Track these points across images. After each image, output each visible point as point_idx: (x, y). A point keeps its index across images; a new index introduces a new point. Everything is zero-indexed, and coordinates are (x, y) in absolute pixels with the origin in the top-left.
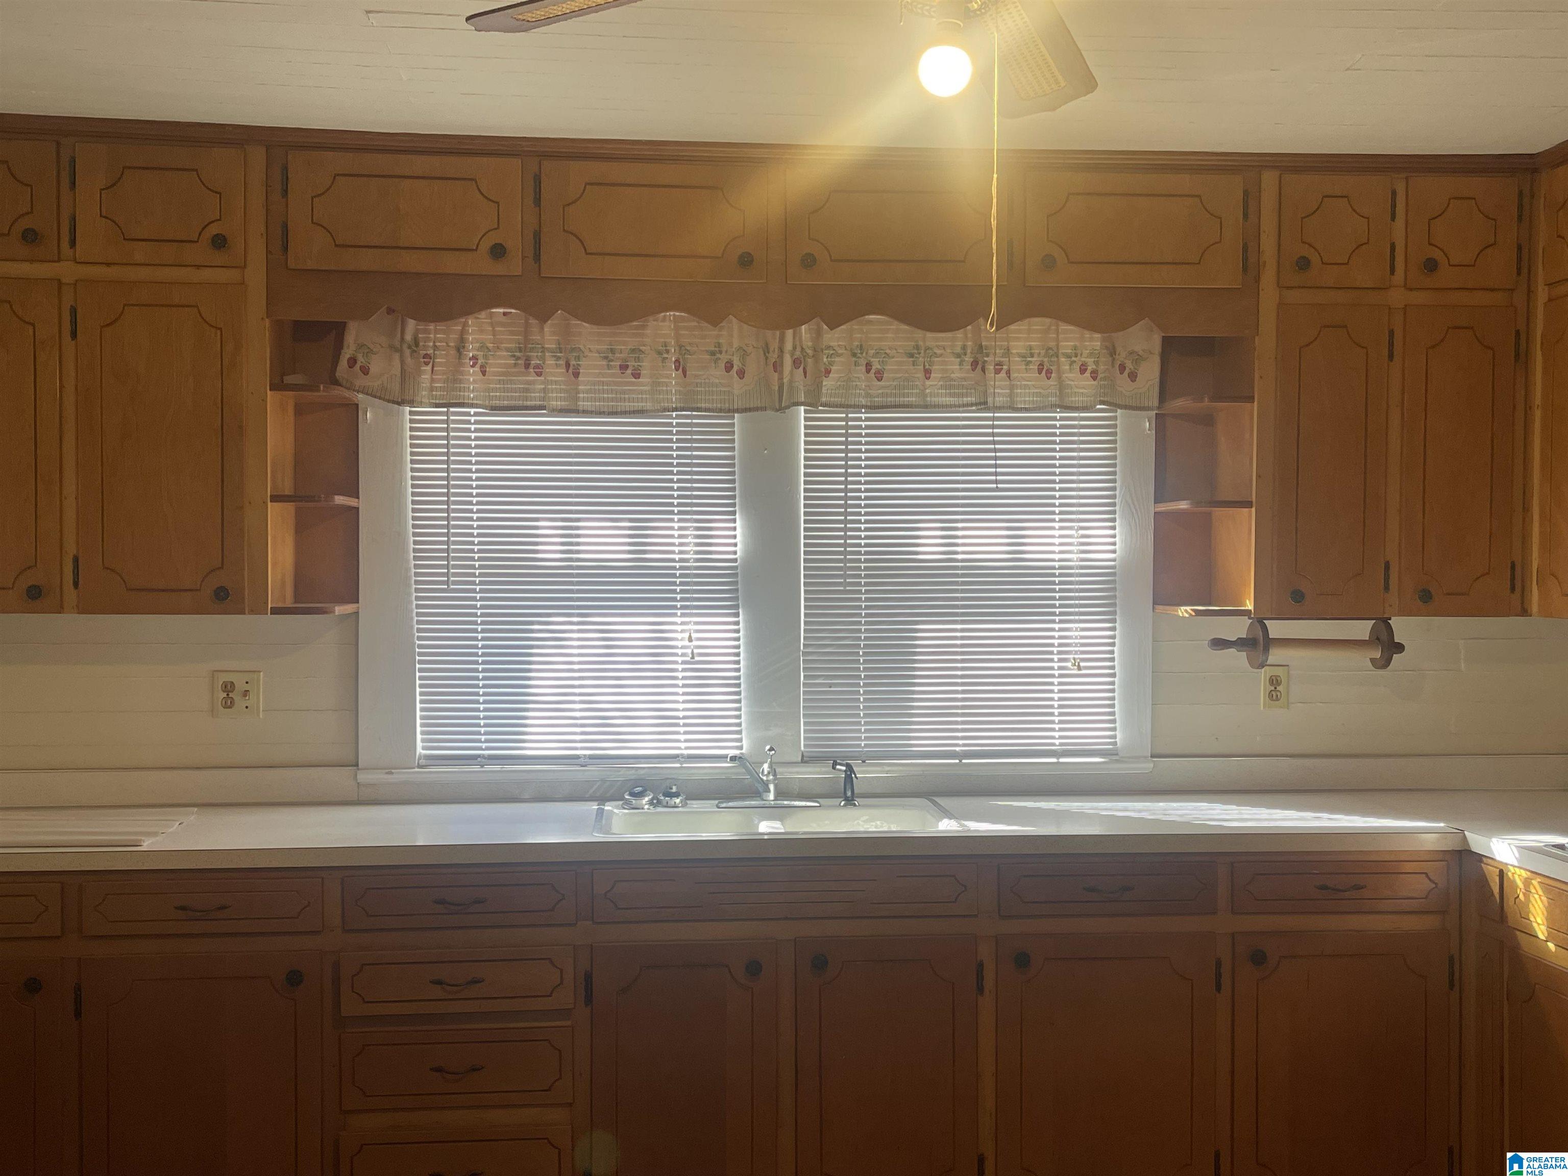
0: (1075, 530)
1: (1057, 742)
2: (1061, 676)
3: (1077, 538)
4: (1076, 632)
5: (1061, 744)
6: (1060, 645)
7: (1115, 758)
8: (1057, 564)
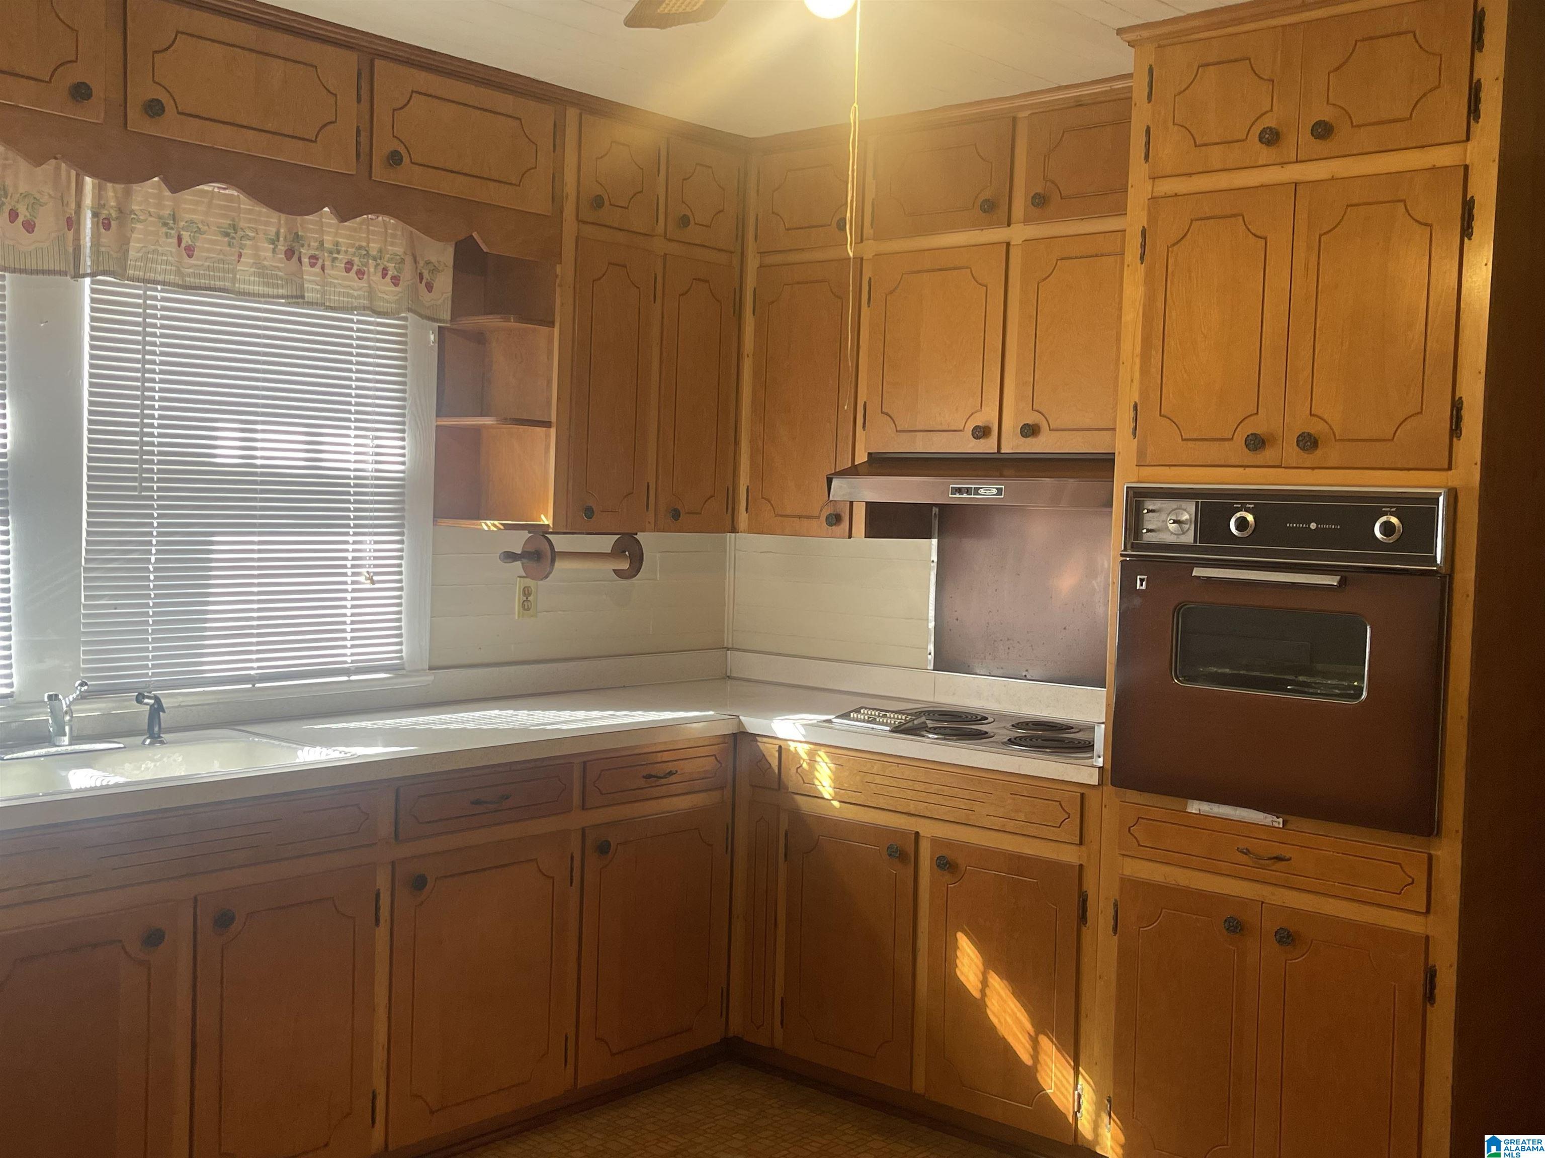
0: (370, 439)
1: (349, 659)
2: (354, 590)
3: (372, 447)
4: (369, 545)
5: (353, 662)
6: (354, 558)
7: (401, 672)
8: (352, 474)
